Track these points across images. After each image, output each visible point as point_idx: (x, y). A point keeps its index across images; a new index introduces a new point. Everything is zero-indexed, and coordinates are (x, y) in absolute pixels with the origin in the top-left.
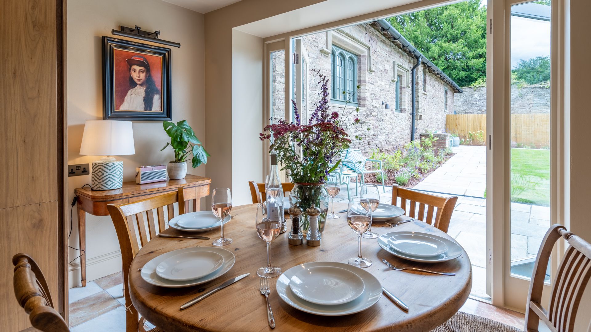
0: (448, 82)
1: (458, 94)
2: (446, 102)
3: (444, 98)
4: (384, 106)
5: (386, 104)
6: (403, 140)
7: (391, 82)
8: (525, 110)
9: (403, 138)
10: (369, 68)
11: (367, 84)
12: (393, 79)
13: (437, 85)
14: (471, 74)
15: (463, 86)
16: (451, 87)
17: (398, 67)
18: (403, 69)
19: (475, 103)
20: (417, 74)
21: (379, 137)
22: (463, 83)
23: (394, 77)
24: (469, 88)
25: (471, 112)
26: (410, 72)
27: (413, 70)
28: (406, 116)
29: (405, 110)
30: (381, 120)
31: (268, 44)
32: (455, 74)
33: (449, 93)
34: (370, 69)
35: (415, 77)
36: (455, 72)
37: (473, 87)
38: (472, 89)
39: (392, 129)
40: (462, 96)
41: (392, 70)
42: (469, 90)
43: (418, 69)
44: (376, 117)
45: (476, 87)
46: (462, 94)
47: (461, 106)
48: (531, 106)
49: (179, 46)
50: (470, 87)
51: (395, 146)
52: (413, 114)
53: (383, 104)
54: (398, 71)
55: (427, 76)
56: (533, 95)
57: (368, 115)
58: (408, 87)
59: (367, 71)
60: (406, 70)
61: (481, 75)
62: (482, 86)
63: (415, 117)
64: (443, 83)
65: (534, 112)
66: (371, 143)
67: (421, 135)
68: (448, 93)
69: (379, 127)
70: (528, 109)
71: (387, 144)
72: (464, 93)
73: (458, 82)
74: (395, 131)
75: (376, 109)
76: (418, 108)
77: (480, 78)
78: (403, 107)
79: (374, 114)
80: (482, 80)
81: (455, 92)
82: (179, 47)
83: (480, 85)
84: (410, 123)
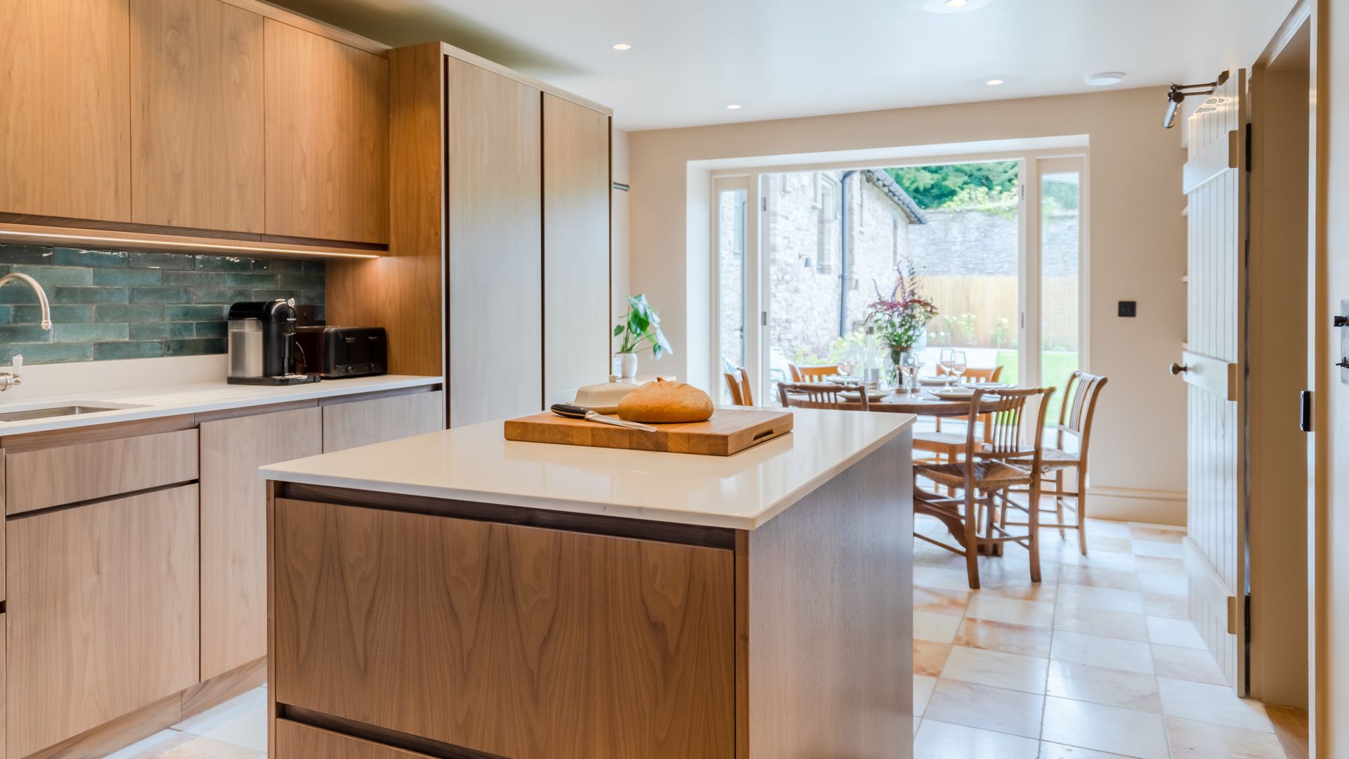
0: (900, 202)
1: (917, 227)
2: (895, 246)
3: (892, 238)
4: (802, 262)
5: (806, 257)
6: (825, 332)
7: (811, 210)
9: (826, 329)
10: (781, 186)
11: (779, 219)
12: (814, 204)
13: (880, 209)
14: (944, 179)
15: (926, 207)
16: (903, 210)
17: (823, 179)
18: (829, 181)
19: (954, 248)
20: (851, 189)
21: (793, 325)
22: (926, 200)
23: (815, 200)
24: (940, 212)
26: (840, 184)
27: (843, 181)
28: (832, 280)
29: (829, 268)
30: (797, 291)
31: (716, 179)
32: (909, 179)
33: (901, 224)
34: (784, 188)
35: (847, 196)
36: (910, 174)
37: (948, 210)
38: (946, 217)
39: (812, 309)
40: (924, 232)
41: (812, 185)
42: (941, 217)
43: (852, 179)
44: (790, 284)
45: (955, 211)
46: (923, 226)
47: (924, 255)
49: (627, 188)
50: (941, 209)
51: (815, 346)
52: (843, 277)
53: (800, 257)
54: (824, 187)
55: (864, 190)
57: (778, 280)
58: (836, 218)
59: (778, 193)
60: (832, 183)
61: (965, 183)
62: (968, 211)
63: (847, 283)
64: (890, 202)
66: (782, 336)
67: (854, 323)
68: (899, 226)
69: (794, 306)
71: (804, 340)
72: (929, 223)
73: (914, 198)
74: (815, 313)
75: (789, 269)
76: (852, 263)
77: (962, 189)
78: (826, 263)
79: (787, 277)
80: (969, 195)
81: (911, 222)
82: (626, 190)
83: (965, 207)
84: (837, 297)
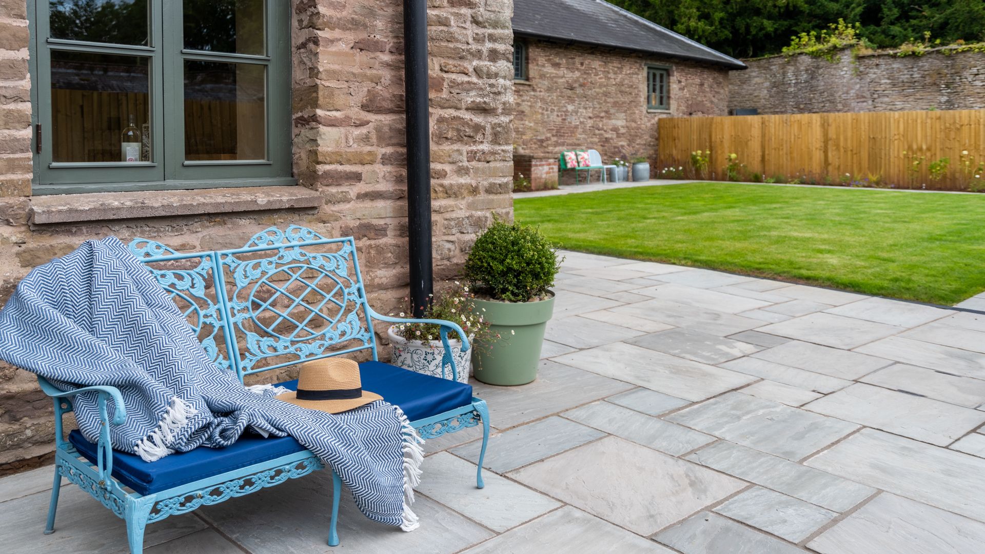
8: (865, 104)
19: (789, 90)
24: (780, 57)
25: (783, 110)
37: (784, 54)
42: (780, 61)
45: (790, 55)
47: (767, 97)
48: (876, 96)
50: (781, 54)
56: (879, 72)
62: (799, 54)
65: (881, 109)
70: (870, 102)
83: (797, 51)
